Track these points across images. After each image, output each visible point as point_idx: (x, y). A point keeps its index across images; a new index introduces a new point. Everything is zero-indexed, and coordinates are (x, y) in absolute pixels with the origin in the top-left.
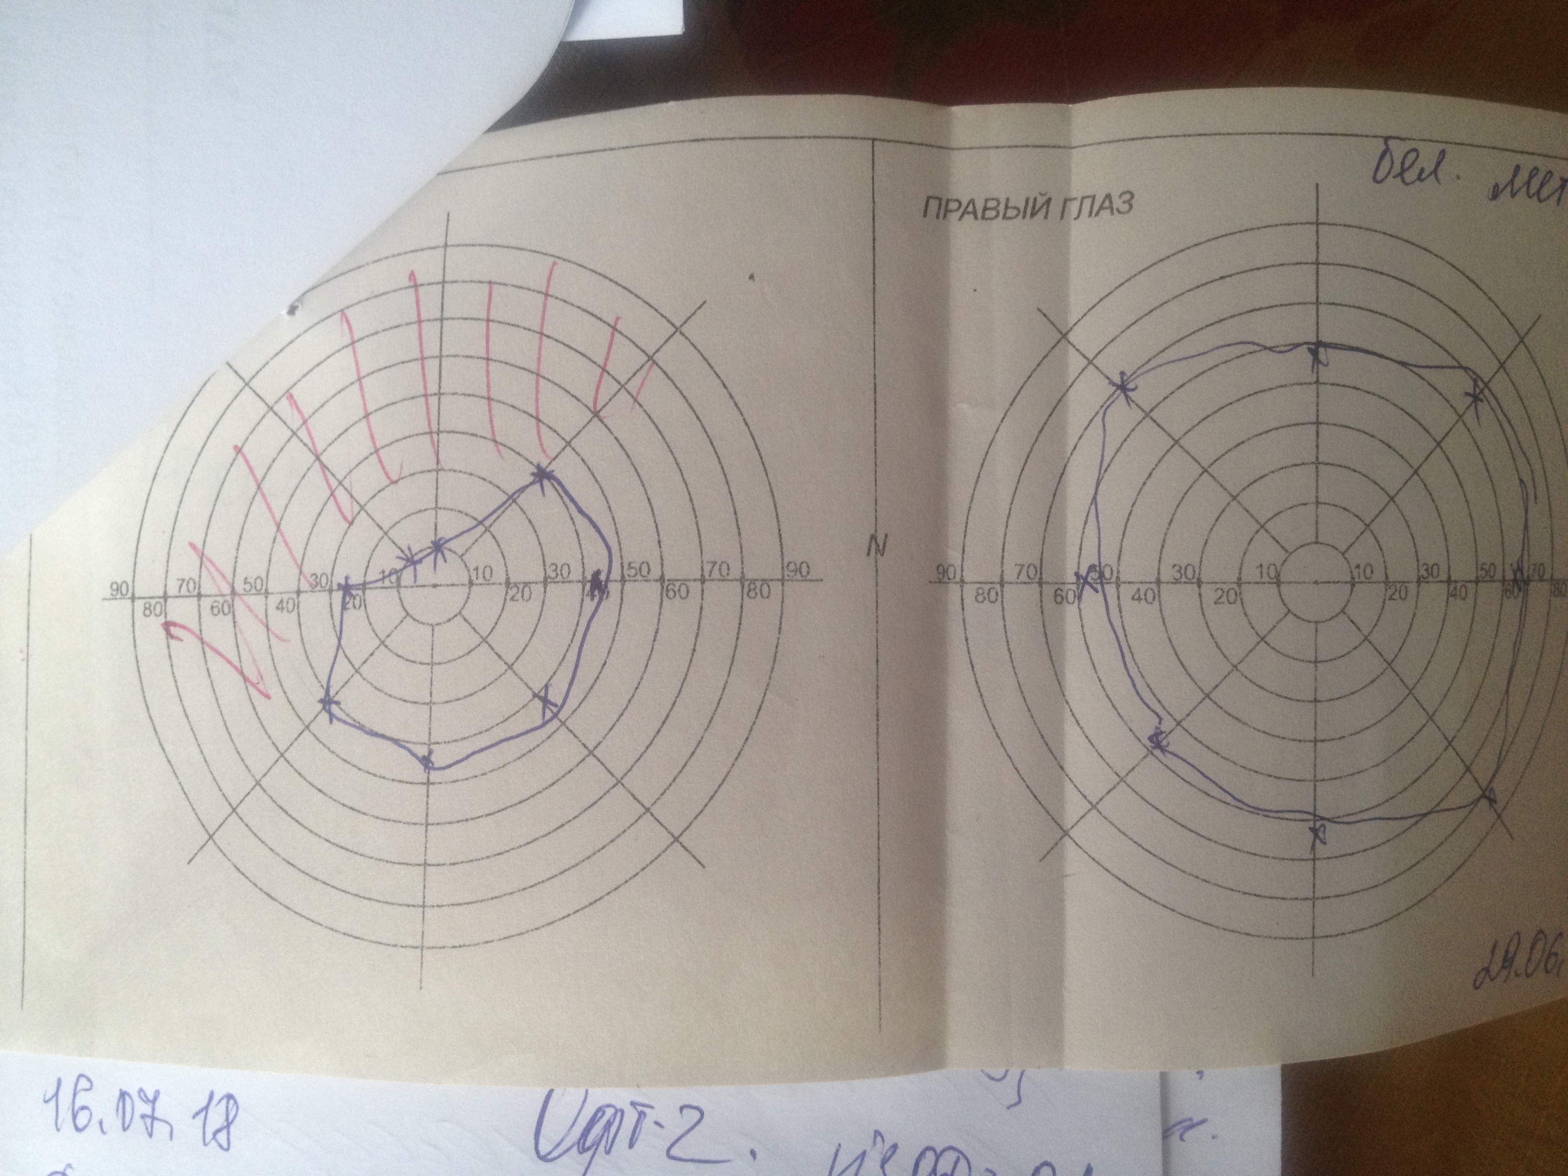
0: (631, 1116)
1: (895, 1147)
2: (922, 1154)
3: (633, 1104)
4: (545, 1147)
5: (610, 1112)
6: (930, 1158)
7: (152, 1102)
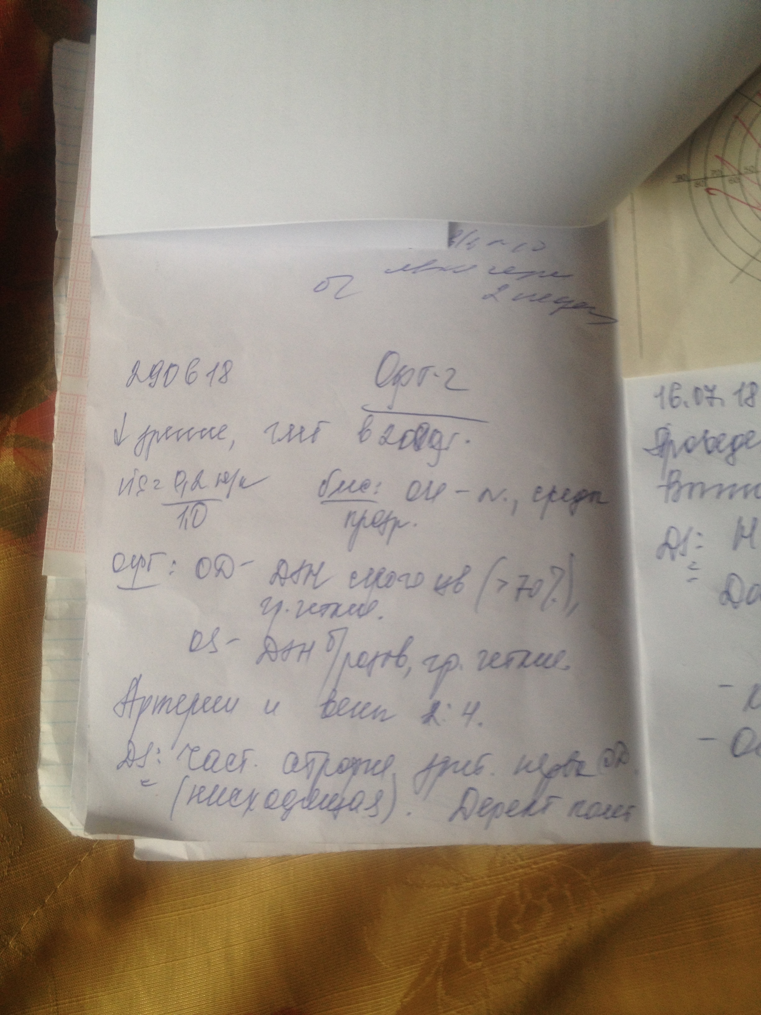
7: (711, 391)
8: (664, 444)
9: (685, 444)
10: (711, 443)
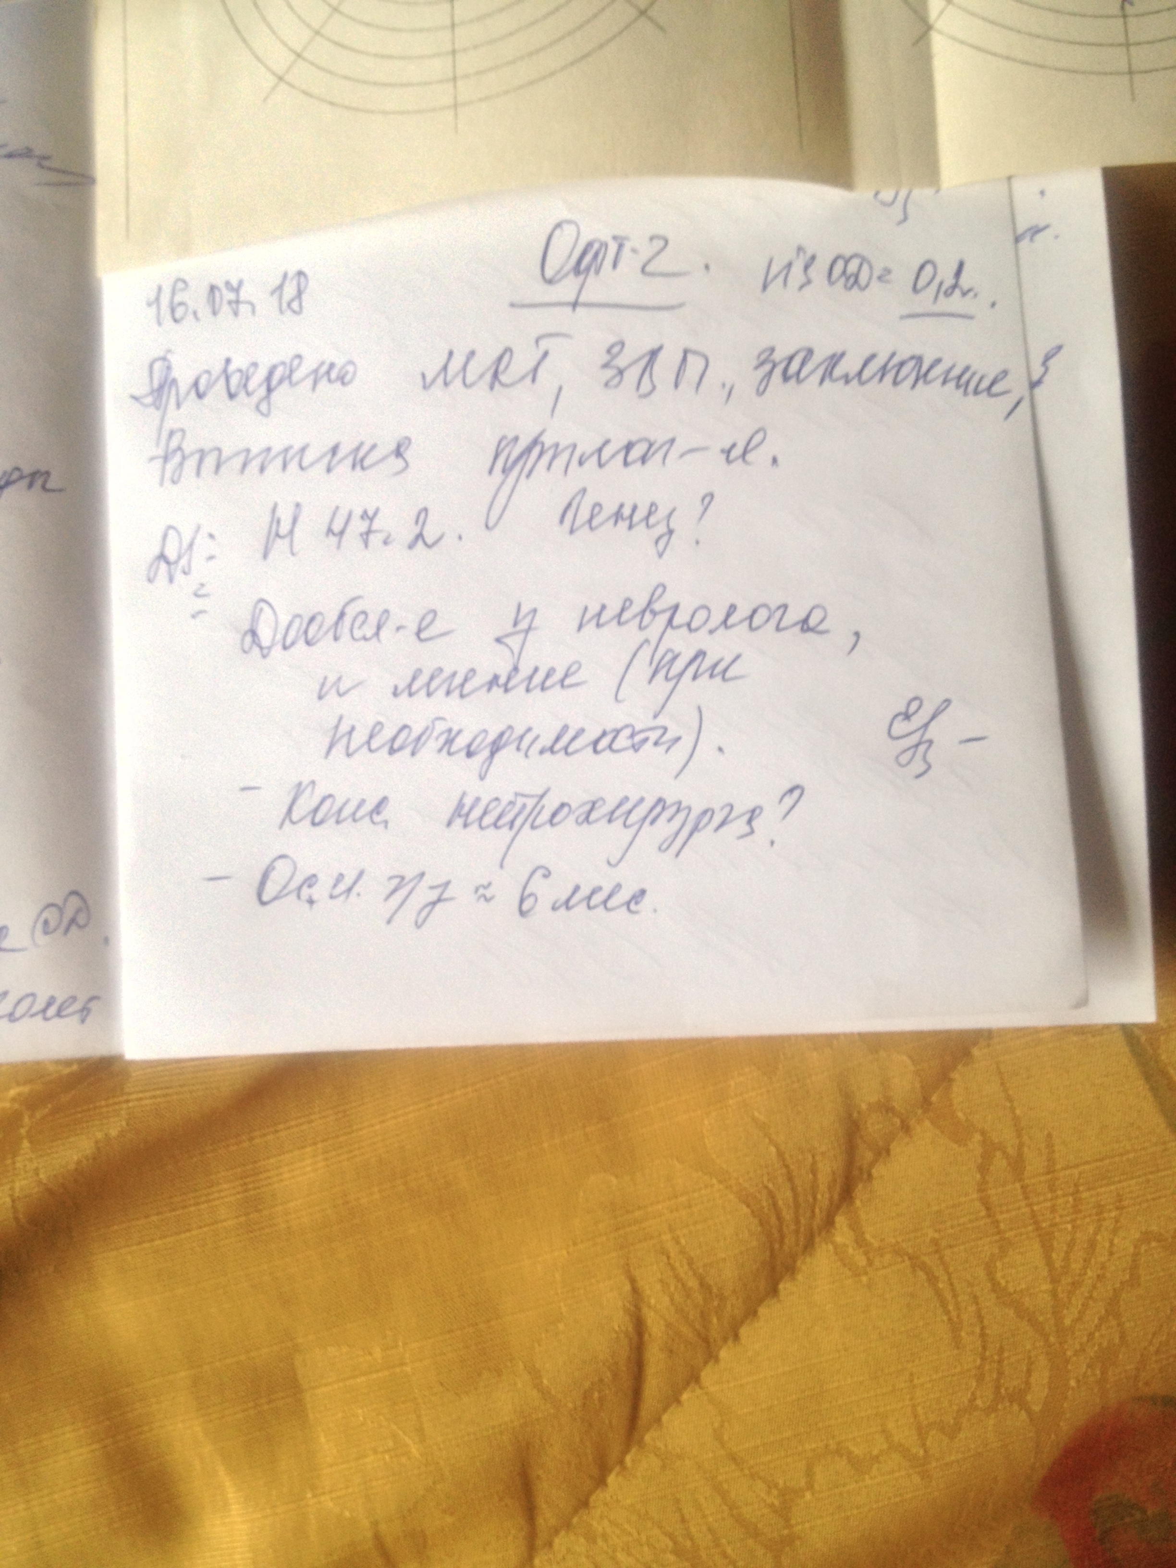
0: (613, 248)
1: (813, 258)
2: (834, 262)
3: (615, 238)
4: (549, 273)
5: (596, 246)
6: (840, 265)
7: (237, 290)
8: (161, 387)
9: (196, 384)
10: (234, 380)
